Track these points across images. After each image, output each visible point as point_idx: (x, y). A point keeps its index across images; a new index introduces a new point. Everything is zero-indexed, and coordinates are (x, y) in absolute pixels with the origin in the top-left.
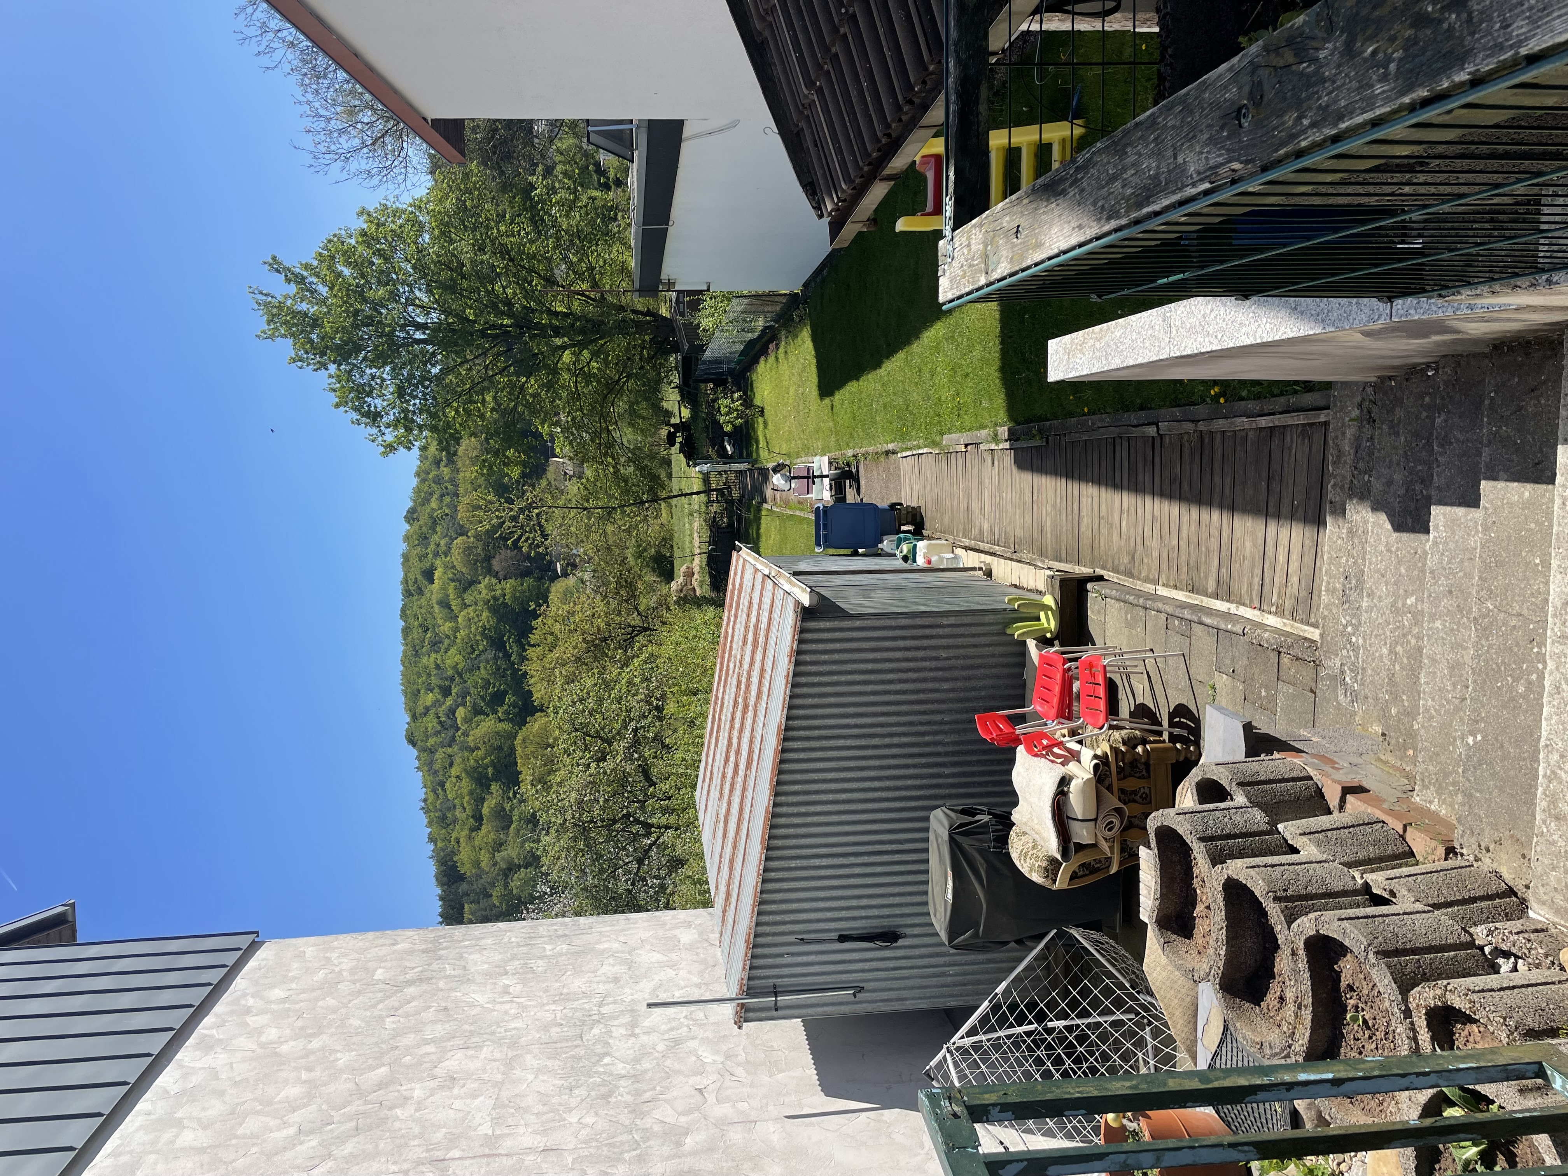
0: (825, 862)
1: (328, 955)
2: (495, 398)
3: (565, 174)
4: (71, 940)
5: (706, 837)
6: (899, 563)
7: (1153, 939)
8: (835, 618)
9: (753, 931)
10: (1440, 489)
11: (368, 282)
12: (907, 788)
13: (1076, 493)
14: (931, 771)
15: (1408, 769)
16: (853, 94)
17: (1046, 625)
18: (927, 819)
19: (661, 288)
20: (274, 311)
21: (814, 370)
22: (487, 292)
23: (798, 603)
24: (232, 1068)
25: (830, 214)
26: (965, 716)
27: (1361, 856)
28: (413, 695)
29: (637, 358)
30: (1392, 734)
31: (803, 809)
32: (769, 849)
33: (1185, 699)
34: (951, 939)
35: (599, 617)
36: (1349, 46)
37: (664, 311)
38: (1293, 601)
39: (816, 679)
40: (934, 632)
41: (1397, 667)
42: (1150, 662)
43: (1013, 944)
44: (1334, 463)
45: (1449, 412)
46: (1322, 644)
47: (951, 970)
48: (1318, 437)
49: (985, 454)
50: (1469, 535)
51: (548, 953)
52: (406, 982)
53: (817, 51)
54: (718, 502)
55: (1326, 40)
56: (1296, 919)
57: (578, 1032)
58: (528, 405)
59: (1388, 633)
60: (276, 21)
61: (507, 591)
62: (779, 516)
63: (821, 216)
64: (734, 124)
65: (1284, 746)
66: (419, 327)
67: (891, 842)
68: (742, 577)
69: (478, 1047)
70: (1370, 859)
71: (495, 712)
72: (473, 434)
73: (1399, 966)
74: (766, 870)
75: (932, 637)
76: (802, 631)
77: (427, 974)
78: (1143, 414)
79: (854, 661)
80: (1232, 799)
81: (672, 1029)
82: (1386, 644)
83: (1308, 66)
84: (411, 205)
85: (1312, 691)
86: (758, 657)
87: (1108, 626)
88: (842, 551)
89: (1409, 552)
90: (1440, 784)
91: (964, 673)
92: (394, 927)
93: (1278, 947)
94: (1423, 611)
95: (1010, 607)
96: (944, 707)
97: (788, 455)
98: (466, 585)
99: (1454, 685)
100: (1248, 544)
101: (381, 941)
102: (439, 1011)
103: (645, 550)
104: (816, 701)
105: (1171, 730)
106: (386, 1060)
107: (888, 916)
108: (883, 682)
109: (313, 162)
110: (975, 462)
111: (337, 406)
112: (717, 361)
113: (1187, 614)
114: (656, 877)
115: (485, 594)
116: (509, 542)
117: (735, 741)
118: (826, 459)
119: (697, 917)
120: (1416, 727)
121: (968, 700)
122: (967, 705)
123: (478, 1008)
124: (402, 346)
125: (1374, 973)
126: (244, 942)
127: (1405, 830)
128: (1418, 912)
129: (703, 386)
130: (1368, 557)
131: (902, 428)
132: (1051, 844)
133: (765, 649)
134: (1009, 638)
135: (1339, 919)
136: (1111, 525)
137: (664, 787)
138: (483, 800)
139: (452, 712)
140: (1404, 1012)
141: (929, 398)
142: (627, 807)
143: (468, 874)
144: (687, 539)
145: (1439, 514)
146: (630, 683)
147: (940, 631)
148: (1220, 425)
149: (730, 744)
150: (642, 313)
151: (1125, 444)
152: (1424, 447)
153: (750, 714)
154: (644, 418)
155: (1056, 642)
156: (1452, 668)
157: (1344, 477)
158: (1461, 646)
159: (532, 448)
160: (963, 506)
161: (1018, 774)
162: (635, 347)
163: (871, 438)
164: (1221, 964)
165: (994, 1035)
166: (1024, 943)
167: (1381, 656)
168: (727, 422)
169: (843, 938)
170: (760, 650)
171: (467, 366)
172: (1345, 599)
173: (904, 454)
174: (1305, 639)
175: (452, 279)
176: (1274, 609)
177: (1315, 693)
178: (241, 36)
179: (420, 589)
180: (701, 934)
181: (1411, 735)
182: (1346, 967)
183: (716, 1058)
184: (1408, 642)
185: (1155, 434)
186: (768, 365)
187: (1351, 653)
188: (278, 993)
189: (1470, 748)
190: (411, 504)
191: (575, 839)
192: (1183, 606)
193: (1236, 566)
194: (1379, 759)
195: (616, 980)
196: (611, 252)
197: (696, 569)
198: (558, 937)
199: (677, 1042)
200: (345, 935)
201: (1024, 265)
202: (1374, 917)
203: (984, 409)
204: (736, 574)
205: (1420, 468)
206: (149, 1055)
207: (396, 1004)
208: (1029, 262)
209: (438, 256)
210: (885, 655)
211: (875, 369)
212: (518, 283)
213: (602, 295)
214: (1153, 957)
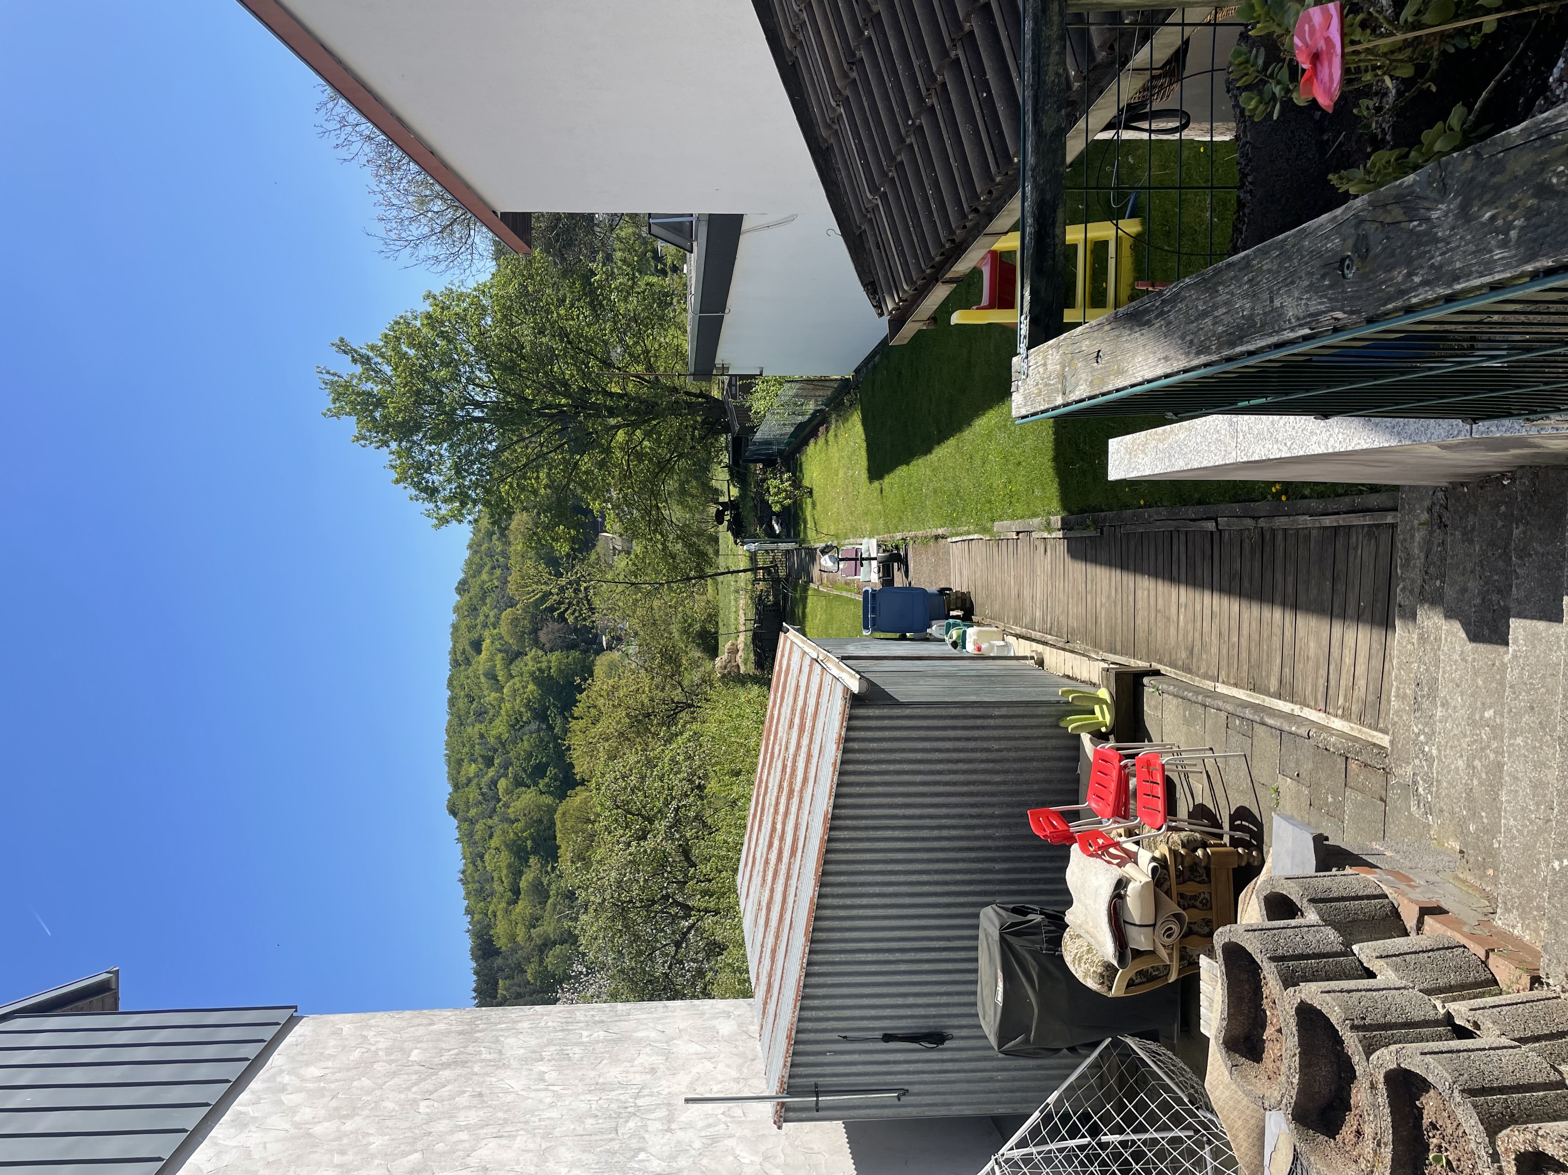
0: (870, 957)
1: (365, 1033)
2: (548, 475)
3: (624, 261)
4: (114, 1009)
5: (747, 923)
6: (948, 649)
7: (1216, 1057)
8: (884, 706)
9: (795, 1027)
10: (1519, 602)
11: (431, 363)
12: (956, 883)
13: (1132, 585)
14: (980, 866)
15: (1488, 889)
16: (918, 200)
17: (1101, 719)
18: (977, 916)
19: (715, 372)
20: (341, 390)
21: (864, 453)
22: (546, 374)
23: (847, 689)
24: (265, 1147)
25: (890, 313)
26: (1017, 810)
27: (1441, 982)
28: (456, 763)
29: (688, 437)
30: (1471, 852)
31: (848, 902)
32: (813, 941)
33: (1248, 802)
34: (1001, 1044)
35: (644, 692)
36: (1464, 208)
37: (716, 393)
38: (1360, 704)
39: (864, 768)
40: (985, 722)
41: (1475, 782)
42: (1209, 763)
43: (1065, 1051)
44: (1402, 566)
45: (1527, 523)
46: (1392, 751)
47: (1000, 1075)
48: (1385, 538)
49: (1037, 542)
50: (1550, 650)
51: (585, 1040)
52: (442, 1065)
53: (883, 159)
54: (764, 580)
55: (1438, 202)
56: (1375, 1050)
57: (614, 1125)
58: (582, 483)
59: (1465, 746)
60: (354, 117)
61: (553, 664)
62: (825, 595)
63: (881, 314)
64: (792, 218)
65: (1356, 861)
66: (478, 405)
67: (939, 939)
68: (789, 659)
69: (512, 1137)
70: (1451, 986)
71: (536, 784)
72: (525, 509)
73: (1485, 1106)
74: (809, 964)
75: (983, 728)
76: (851, 718)
77: (463, 1057)
78: (1201, 508)
79: (903, 750)
80: (1302, 915)
81: (709, 1126)
82: (1461, 756)
83: (1419, 225)
84: (475, 290)
85: (1381, 799)
86: (805, 742)
87: (1164, 723)
88: (889, 635)
89: (1486, 664)
90: (1524, 908)
91: (1016, 766)
92: (431, 1006)
93: (1355, 1077)
94: (1502, 725)
95: (1064, 699)
96: (995, 800)
97: (836, 536)
98: (513, 656)
99: (1538, 805)
100: (1312, 644)
101: (417, 1021)
102: (473, 1096)
103: (690, 625)
104: (864, 790)
105: (1233, 833)
106: (419, 1145)
107: (935, 1016)
108: (932, 773)
109: (383, 248)
110: (1027, 549)
111: (397, 482)
112: (767, 443)
113: (1248, 713)
114: (694, 961)
115: (531, 666)
116: (556, 614)
117: (779, 826)
118: (874, 542)
119: (737, 1007)
120: (1496, 845)
121: (1020, 793)
122: (1018, 799)
123: (513, 1095)
124: (461, 423)
125: (1459, 1112)
126: (282, 1016)
127: (1487, 957)
128: (1505, 1047)
129: (752, 466)
130: (1442, 665)
131: (952, 514)
132: (1108, 949)
133: (812, 734)
134: (1062, 731)
135: (1422, 1054)
136: (1168, 619)
137: (705, 868)
138: (520, 873)
139: (494, 783)
140: (1491, 1156)
141: (980, 486)
142: (666, 888)
143: (504, 948)
144: (733, 616)
145: (1518, 627)
146: (673, 759)
147: (992, 722)
148: (1281, 522)
149: (774, 829)
150: (695, 395)
151: (1183, 537)
152: (1500, 556)
153: (795, 801)
154: (693, 496)
155: (1112, 737)
156: (1535, 787)
157: (1413, 581)
158: (1545, 764)
159: (582, 525)
160: (1014, 593)
161: (1073, 873)
162: (686, 427)
163: (921, 522)
164: (1294, 1093)
165: (1046, 1148)
166: (1077, 1051)
167: (1457, 768)
168: (775, 502)
169: (888, 1038)
170: (807, 734)
171: (522, 444)
172: (1417, 706)
173: (954, 539)
174: (1374, 744)
175: (511, 360)
176: (1340, 712)
177: (1385, 802)
178: (321, 130)
179: (467, 659)
180: (740, 1025)
181: (1492, 853)
182: (1429, 1104)
183: (753, 1158)
184: (1487, 757)
185: (1214, 529)
186: (818, 447)
187: (1424, 763)
188: (313, 1071)
189: (1556, 873)
190: (462, 576)
191: (613, 919)
192: (1245, 705)
193: (1299, 666)
194: (1457, 878)
195: (653, 1071)
196: (665, 337)
197: (741, 646)
198: (595, 1023)
199: (714, 1140)
200: (382, 1013)
201: (1105, 390)
202: (1459, 1051)
203: (1036, 497)
204: (783, 656)
205: (1496, 577)
206: (184, 1131)
207: (431, 1088)
208: (1110, 387)
209: (499, 338)
210: (935, 745)
211: (926, 454)
212: (575, 365)
213: (657, 378)
214: (1215, 1074)
